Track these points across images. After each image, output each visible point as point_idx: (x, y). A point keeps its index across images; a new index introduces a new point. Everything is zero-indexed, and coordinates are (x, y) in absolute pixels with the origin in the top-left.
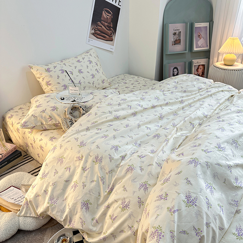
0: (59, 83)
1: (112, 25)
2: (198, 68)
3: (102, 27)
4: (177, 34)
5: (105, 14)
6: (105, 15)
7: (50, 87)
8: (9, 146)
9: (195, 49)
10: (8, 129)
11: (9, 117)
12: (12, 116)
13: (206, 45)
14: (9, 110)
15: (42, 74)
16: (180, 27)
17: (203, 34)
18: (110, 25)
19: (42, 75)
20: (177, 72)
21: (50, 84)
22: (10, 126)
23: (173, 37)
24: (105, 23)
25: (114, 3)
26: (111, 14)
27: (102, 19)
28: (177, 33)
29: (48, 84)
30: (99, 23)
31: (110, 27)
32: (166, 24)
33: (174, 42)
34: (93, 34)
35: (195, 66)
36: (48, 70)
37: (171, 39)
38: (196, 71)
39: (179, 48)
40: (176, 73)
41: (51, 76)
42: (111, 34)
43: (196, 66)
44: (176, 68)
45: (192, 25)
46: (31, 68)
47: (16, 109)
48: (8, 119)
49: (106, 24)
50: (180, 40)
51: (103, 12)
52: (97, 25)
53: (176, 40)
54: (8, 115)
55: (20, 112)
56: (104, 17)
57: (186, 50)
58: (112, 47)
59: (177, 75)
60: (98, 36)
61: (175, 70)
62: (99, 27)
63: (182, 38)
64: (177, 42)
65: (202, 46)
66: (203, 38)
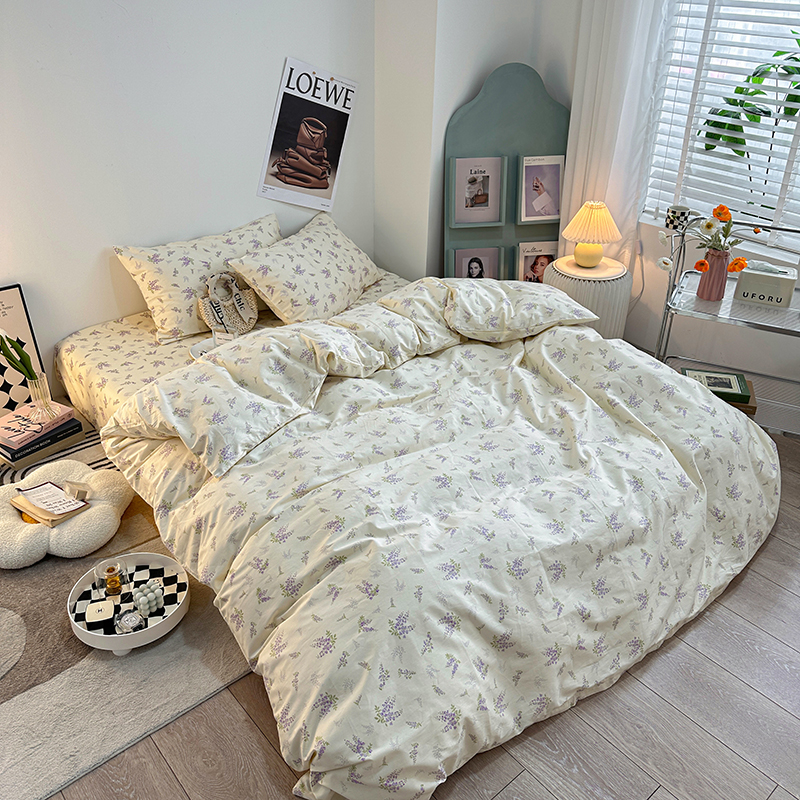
0: (175, 285)
1: (326, 154)
2: (535, 263)
3: (297, 159)
4: (478, 180)
5: (307, 129)
6: (305, 131)
7: (157, 293)
8: (59, 410)
9: (524, 219)
10: (63, 375)
11: (68, 350)
12: (73, 347)
13: (555, 211)
14: (71, 335)
15: (140, 267)
16: (487, 165)
17: (546, 183)
18: (320, 154)
19: (141, 269)
20: (479, 269)
21: (157, 288)
22: (67, 368)
23: (469, 188)
24: (308, 150)
25: (330, 104)
26: (322, 128)
27: (298, 141)
28: (480, 179)
29: (153, 286)
30: (290, 150)
31: (320, 158)
32: (449, 159)
33: (472, 199)
34: (275, 175)
35: (526, 257)
36: (155, 259)
37: (462, 192)
38: (529, 269)
39: (482, 215)
40: (476, 272)
41: (160, 271)
42: (325, 173)
43: (529, 259)
44: (475, 260)
45: (515, 165)
46: (119, 251)
47: (84, 334)
48: (64, 354)
49: (310, 152)
50: (487, 195)
51: (303, 126)
52: (286, 155)
53: (476, 196)
54: (67, 346)
55: (92, 340)
56: (303, 136)
57: (500, 221)
58: (325, 201)
59: (480, 276)
60: (288, 179)
61: (475, 264)
62: (290, 159)
63: (492, 192)
64: (479, 200)
65: (542, 212)
66: (548, 193)
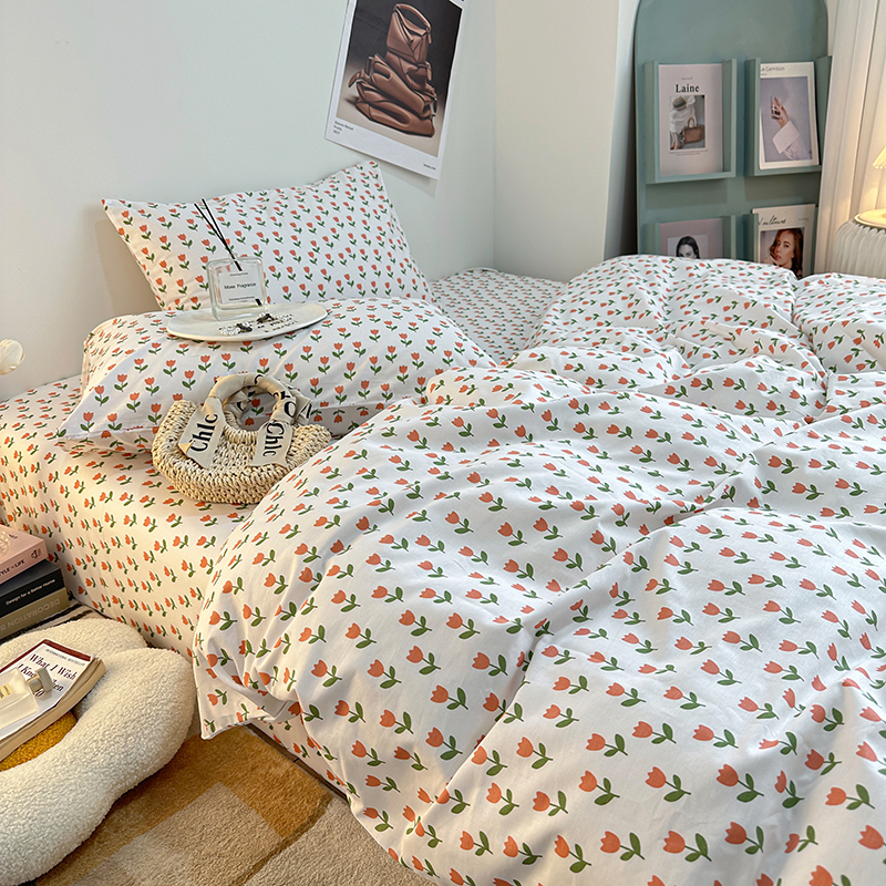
1: (429, 72)
3: (388, 76)
5: (402, 24)
6: (400, 28)
9: (764, 165)
13: (806, 152)
16: (699, 77)
18: (421, 71)
23: (675, 116)
24: (403, 63)
26: (425, 27)
27: (388, 44)
28: (691, 102)
30: (377, 58)
31: (421, 80)
32: (643, 67)
33: (681, 136)
34: (355, 102)
35: (763, 233)
38: (768, 253)
39: (697, 162)
42: (427, 108)
43: (767, 236)
44: (687, 240)
45: (747, 72)
49: (406, 66)
50: (701, 128)
51: (395, 18)
52: (371, 67)
53: (687, 129)
56: (395, 37)
58: (430, 159)
60: (374, 113)
61: (687, 248)
62: (376, 75)
63: (710, 122)
64: (690, 137)
65: (788, 154)
66: (794, 123)
